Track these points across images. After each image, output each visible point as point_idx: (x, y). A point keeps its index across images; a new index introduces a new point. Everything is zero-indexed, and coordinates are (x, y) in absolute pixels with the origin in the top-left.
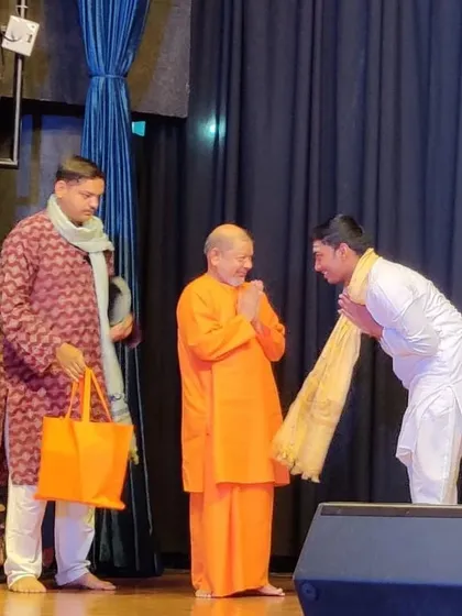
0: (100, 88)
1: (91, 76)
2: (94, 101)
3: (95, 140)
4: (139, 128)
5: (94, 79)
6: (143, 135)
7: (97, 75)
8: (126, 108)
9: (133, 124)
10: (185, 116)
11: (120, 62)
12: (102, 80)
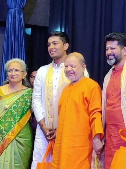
0: (13, 14)
1: (9, 9)
2: (10, 19)
3: (10, 36)
4: (29, 31)
5: (10, 10)
6: (30, 34)
7: (11, 9)
8: (23, 22)
9: (26, 29)
10: (48, 26)
11: (21, 3)
12: (13, 11)
